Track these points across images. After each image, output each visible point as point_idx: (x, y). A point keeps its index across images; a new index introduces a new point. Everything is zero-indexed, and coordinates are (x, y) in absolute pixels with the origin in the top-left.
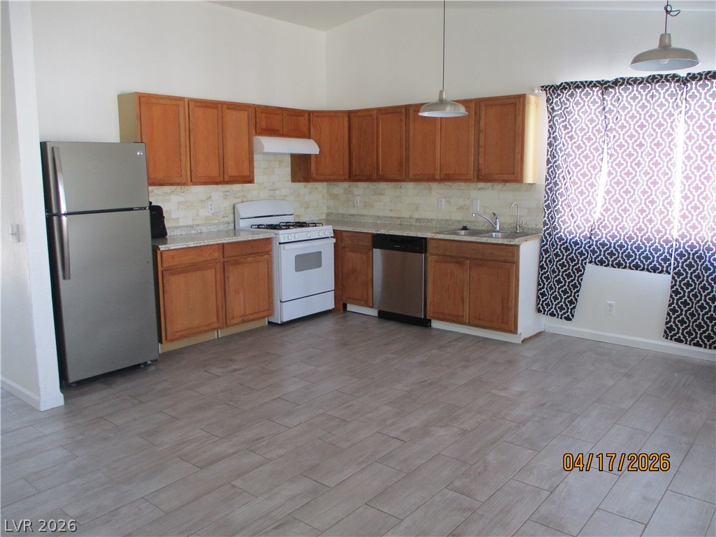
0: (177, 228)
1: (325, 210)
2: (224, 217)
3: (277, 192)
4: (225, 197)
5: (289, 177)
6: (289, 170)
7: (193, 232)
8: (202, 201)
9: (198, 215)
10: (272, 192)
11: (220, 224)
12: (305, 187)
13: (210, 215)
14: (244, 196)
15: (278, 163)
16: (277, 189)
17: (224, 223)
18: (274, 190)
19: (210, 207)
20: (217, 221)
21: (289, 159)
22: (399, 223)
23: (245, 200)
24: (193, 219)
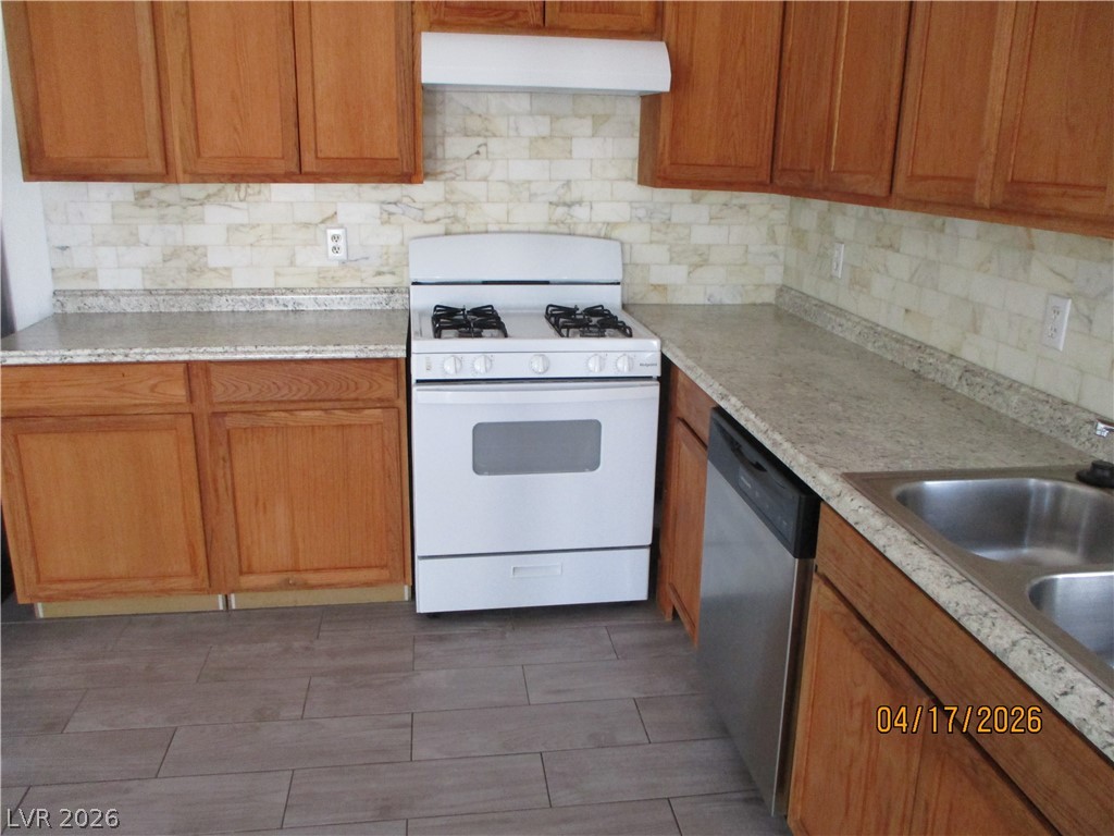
0: (220, 293)
1: (774, 276)
2: (379, 273)
3: (581, 213)
4: (387, 218)
5: (632, 168)
6: (632, 147)
7: (270, 307)
8: (307, 225)
9: (292, 264)
10: (561, 210)
11: (363, 291)
12: (695, 201)
13: (336, 264)
14: (455, 219)
15: (588, 122)
16: (580, 203)
17: (377, 290)
18: (569, 205)
19: (331, 244)
20: (357, 284)
21: (634, 110)
22: (915, 366)
23: (457, 228)
24: (277, 274)
